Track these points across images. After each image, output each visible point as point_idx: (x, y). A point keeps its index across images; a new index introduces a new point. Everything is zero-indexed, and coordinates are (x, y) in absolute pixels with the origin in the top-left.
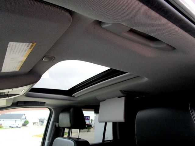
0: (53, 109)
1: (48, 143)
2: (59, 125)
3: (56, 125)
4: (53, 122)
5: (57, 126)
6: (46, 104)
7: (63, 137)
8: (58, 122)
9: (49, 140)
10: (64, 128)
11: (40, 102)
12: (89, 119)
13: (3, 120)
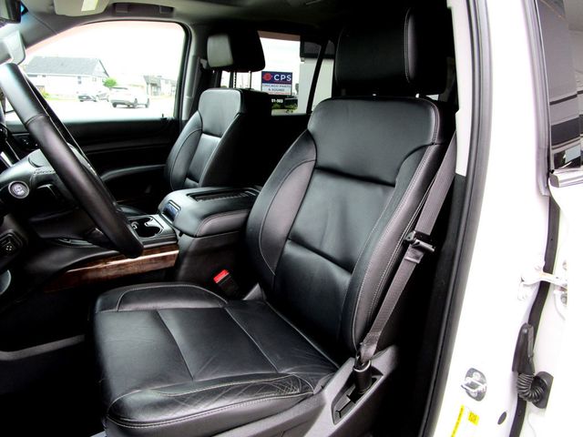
0: (192, 26)
1: (190, 100)
2: (208, 64)
3: (201, 65)
4: (195, 58)
5: (204, 67)
6: (175, 13)
7: (219, 86)
8: (206, 58)
9: (190, 94)
10: (220, 70)
11: (162, 7)
12: (291, 83)
13: (44, 76)
